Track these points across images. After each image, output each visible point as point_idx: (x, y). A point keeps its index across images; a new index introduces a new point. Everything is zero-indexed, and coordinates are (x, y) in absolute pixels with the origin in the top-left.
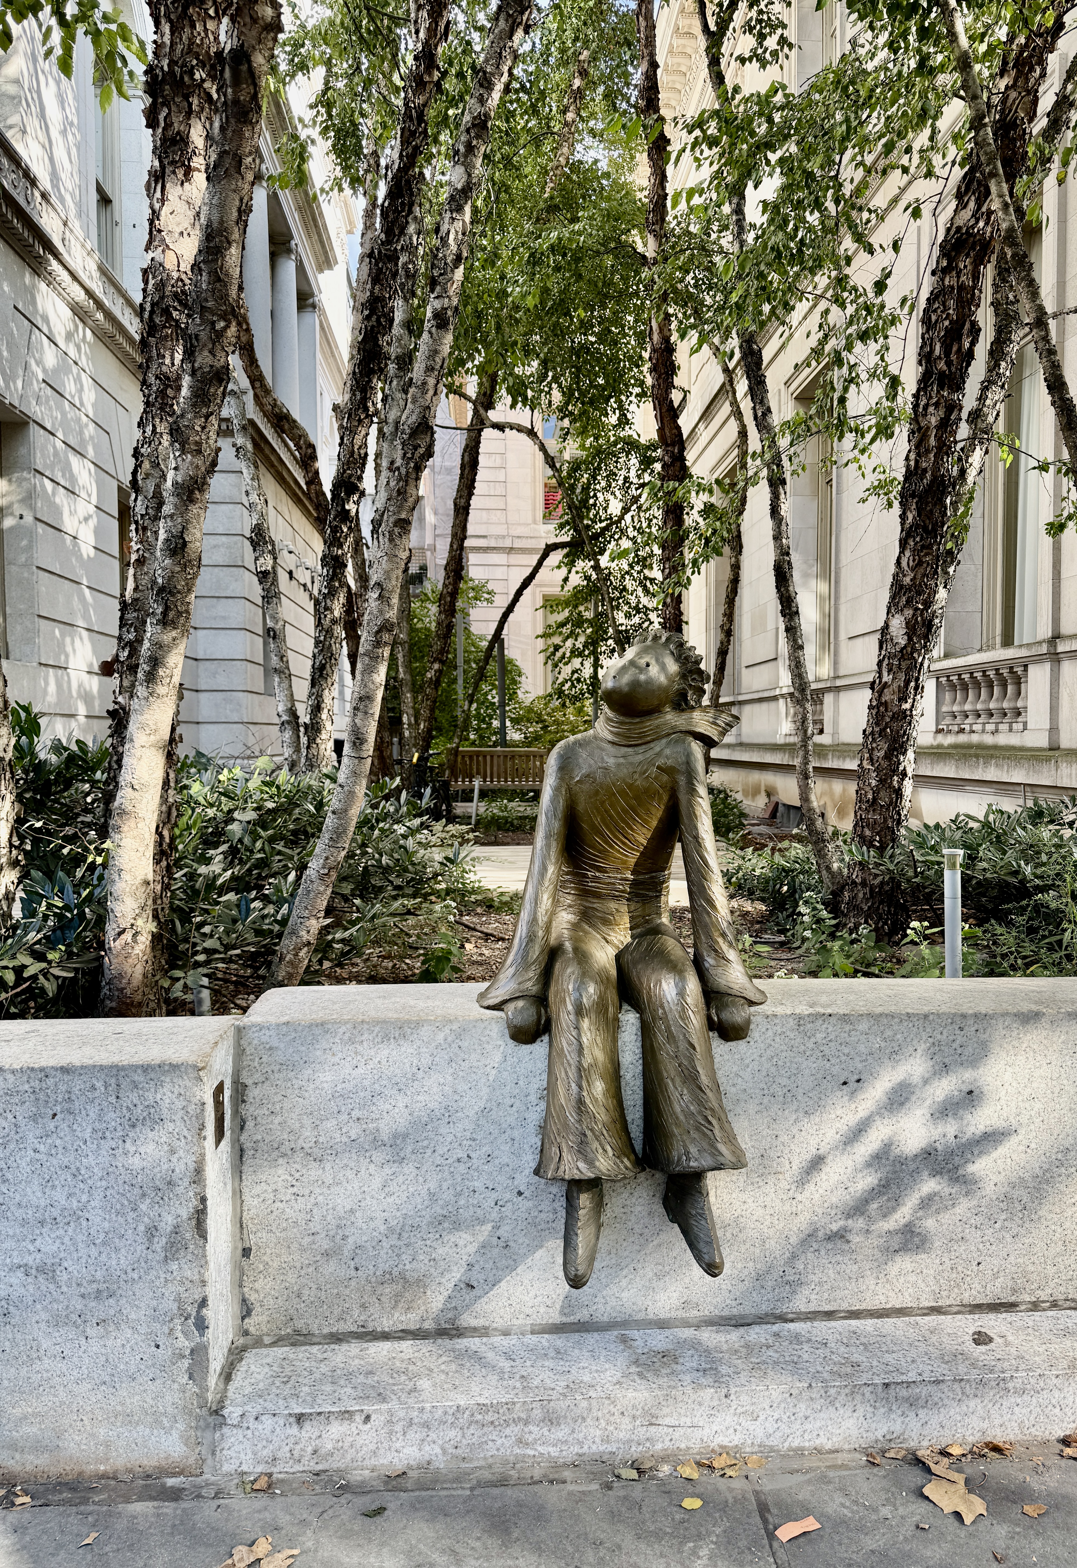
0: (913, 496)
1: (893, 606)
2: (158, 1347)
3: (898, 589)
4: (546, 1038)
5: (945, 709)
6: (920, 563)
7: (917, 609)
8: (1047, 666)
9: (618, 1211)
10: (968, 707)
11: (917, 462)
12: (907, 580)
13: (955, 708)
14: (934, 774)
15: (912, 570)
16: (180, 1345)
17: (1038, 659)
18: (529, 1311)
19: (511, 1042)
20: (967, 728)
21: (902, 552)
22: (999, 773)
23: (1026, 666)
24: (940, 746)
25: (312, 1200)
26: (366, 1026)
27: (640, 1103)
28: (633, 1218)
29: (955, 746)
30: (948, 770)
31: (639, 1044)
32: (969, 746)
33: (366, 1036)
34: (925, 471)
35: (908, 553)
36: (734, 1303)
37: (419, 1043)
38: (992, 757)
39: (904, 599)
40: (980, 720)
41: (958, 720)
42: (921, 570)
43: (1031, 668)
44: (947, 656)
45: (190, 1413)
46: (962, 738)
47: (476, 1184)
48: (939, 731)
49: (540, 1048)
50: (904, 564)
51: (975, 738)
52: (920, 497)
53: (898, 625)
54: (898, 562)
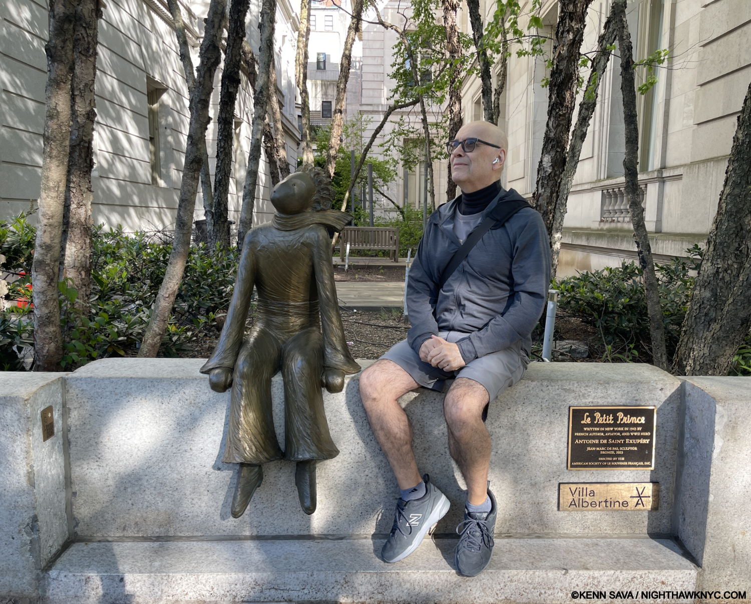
0: (555, 85)
1: (545, 150)
2: (13, 538)
3: (547, 139)
4: (230, 389)
5: (605, 208)
6: (558, 126)
7: (557, 151)
8: (657, 184)
9: (272, 480)
10: (616, 208)
11: (557, 66)
12: (552, 135)
13: (610, 208)
14: (597, 245)
15: (555, 129)
16: (24, 538)
17: (652, 180)
18: (225, 529)
19: (211, 391)
20: (615, 219)
21: (549, 118)
22: (628, 246)
23: (646, 185)
24: (602, 230)
25: (108, 468)
26: (133, 380)
27: (283, 424)
28: (280, 483)
29: (609, 230)
30: (603, 244)
31: (283, 394)
32: (615, 230)
33: (133, 385)
34: (561, 70)
35: (552, 119)
36: (334, 528)
37: (162, 390)
38: (625, 236)
39: (550, 145)
40: (623, 215)
41: (612, 215)
42: (559, 129)
43: (649, 185)
44: (609, 177)
45: (31, 572)
46: (613, 225)
47: (196, 463)
48: (602, 221)
49: (227, 395)
50: (550, 125)
51: (619, 225)
52: (559, 86)
53: (547, 159)
54: (548, 125)
